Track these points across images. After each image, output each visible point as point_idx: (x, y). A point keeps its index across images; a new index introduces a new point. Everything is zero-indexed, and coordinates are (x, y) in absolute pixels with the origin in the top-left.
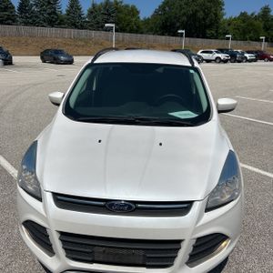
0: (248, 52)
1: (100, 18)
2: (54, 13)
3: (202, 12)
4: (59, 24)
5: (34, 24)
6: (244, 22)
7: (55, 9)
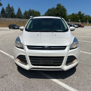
0: (75, 25)
1: (28, 15)
2: (13, 14)
3: (60, 13)
4: (14, 17)
5: (6, 17)
6: (73, 16)
7: (13, 12)
